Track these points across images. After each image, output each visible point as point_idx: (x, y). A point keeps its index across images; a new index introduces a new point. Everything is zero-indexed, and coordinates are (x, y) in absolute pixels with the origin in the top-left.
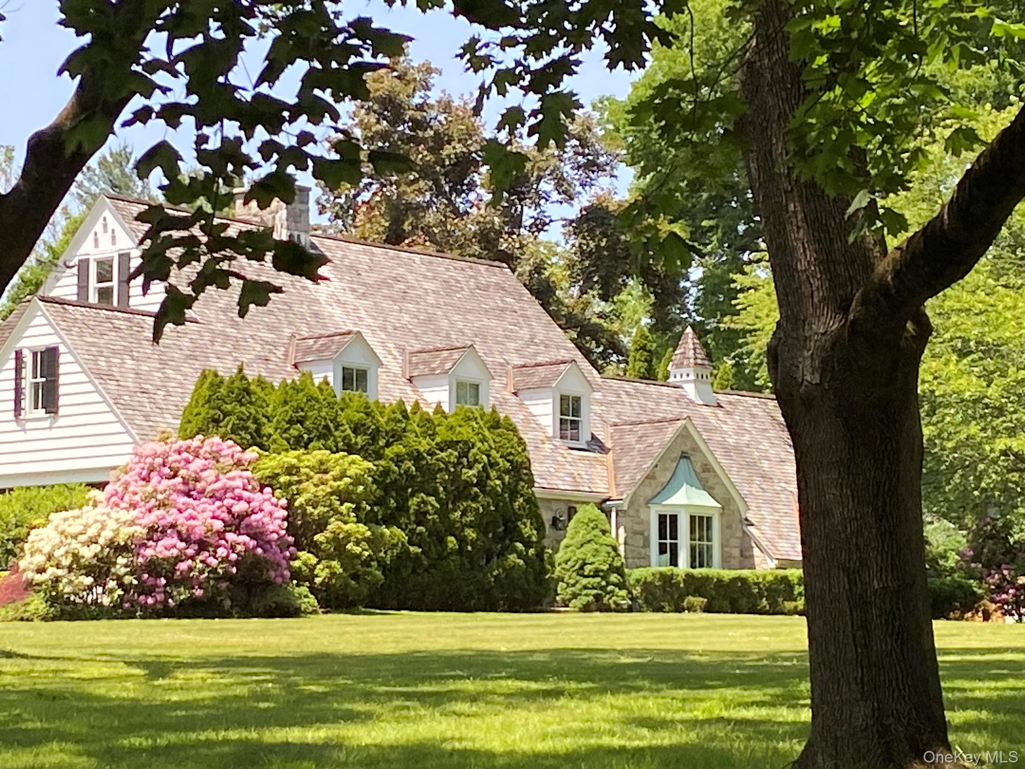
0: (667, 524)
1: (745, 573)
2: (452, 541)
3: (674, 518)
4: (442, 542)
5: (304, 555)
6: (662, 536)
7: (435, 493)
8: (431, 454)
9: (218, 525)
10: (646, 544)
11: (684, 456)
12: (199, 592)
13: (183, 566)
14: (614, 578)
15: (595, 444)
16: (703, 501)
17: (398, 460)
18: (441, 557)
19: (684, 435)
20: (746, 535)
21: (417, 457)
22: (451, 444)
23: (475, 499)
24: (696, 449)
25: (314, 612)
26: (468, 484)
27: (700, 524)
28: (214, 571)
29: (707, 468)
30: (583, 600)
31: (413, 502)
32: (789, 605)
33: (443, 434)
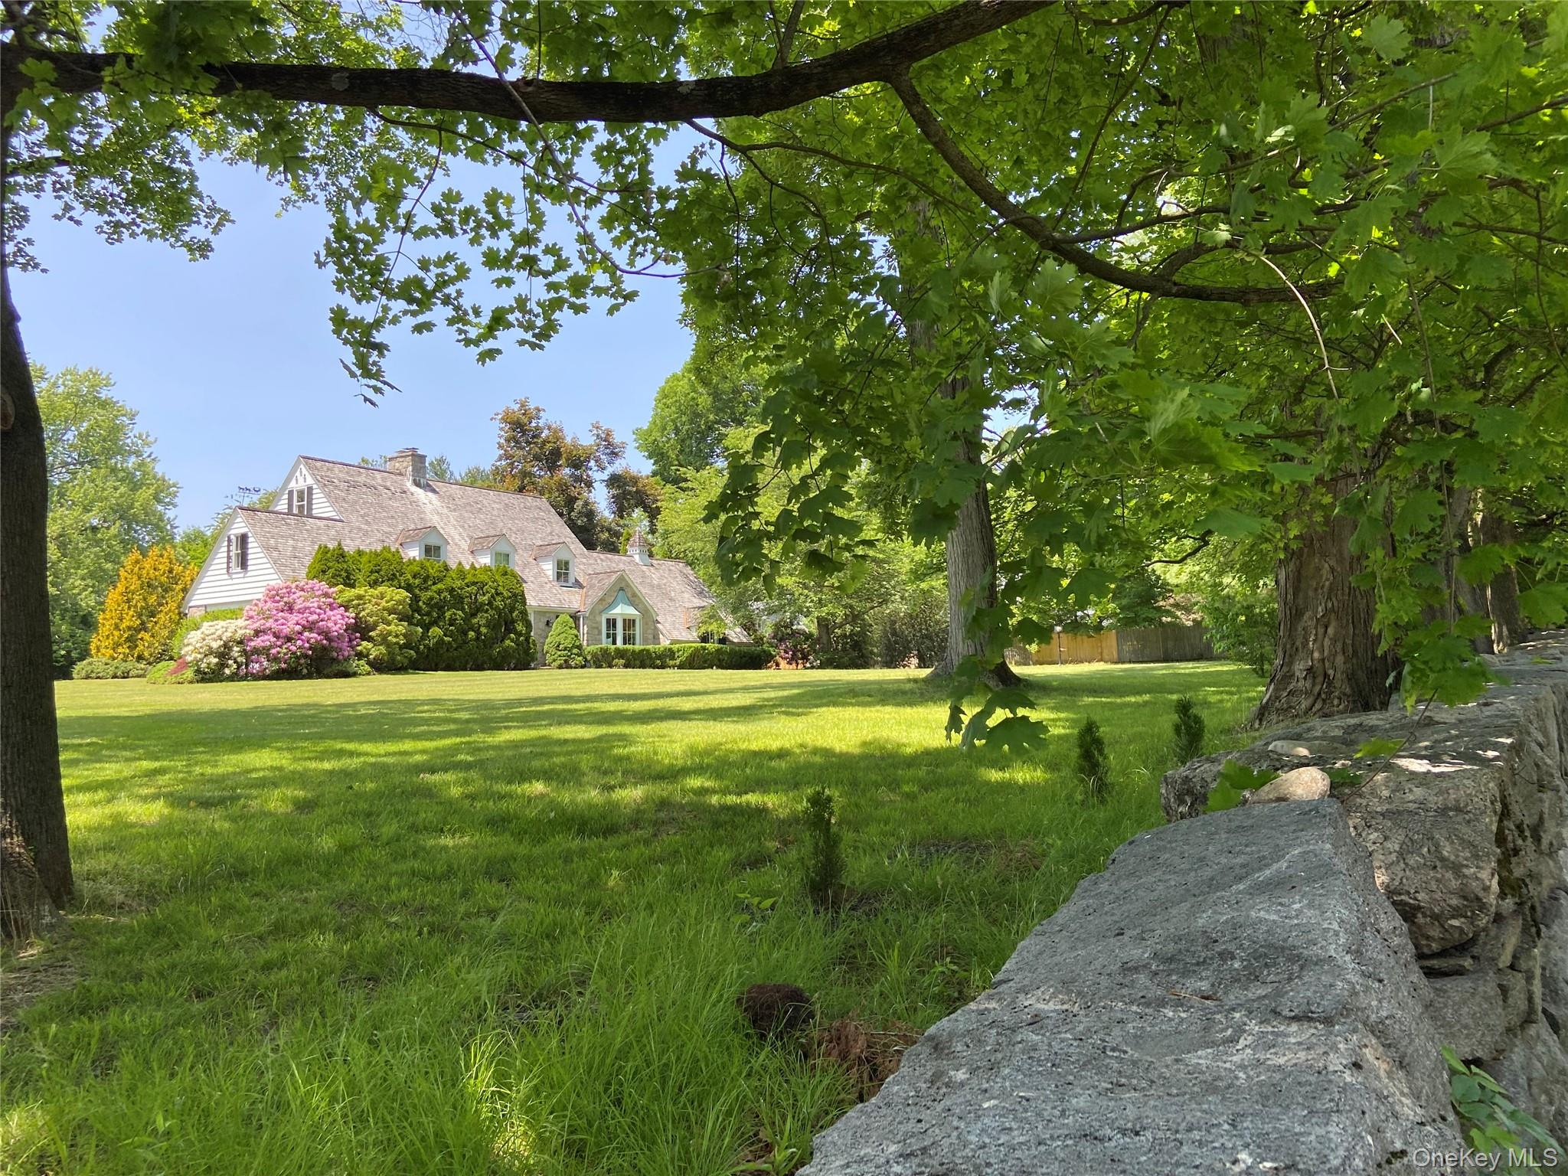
0: (612, 623)
1: (650, 647)
2: (472, 634)
3: (614, 621)
4: (466, 634)
5: (364, 643)
6: (608, 628)
7: (463, 609)
8: (461, 589)
9: (298, 628)
10: (600, 633)
11: (622, 589)
12: (283, 666)
13: (273, 651)
14: (575, 651)
15: (578, 584)
16: (631, 611)
17: (439, 592)
18: (465, 643)
19: (621, 579)
20: (656, 628)
21: (451, 590)
22: (474, 583)
23: (486, 611)
24: (628, 585)
25: (368, 674)
26: (482, 604)
27: (629, 624)
28: (294, 653)
29: (634, 595)
30: (558, 662)
31: (448, 615)
32: (672, 663)
33: (469, 579)
